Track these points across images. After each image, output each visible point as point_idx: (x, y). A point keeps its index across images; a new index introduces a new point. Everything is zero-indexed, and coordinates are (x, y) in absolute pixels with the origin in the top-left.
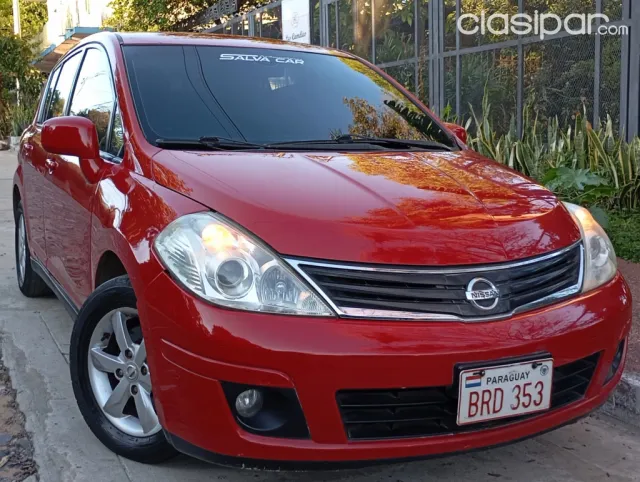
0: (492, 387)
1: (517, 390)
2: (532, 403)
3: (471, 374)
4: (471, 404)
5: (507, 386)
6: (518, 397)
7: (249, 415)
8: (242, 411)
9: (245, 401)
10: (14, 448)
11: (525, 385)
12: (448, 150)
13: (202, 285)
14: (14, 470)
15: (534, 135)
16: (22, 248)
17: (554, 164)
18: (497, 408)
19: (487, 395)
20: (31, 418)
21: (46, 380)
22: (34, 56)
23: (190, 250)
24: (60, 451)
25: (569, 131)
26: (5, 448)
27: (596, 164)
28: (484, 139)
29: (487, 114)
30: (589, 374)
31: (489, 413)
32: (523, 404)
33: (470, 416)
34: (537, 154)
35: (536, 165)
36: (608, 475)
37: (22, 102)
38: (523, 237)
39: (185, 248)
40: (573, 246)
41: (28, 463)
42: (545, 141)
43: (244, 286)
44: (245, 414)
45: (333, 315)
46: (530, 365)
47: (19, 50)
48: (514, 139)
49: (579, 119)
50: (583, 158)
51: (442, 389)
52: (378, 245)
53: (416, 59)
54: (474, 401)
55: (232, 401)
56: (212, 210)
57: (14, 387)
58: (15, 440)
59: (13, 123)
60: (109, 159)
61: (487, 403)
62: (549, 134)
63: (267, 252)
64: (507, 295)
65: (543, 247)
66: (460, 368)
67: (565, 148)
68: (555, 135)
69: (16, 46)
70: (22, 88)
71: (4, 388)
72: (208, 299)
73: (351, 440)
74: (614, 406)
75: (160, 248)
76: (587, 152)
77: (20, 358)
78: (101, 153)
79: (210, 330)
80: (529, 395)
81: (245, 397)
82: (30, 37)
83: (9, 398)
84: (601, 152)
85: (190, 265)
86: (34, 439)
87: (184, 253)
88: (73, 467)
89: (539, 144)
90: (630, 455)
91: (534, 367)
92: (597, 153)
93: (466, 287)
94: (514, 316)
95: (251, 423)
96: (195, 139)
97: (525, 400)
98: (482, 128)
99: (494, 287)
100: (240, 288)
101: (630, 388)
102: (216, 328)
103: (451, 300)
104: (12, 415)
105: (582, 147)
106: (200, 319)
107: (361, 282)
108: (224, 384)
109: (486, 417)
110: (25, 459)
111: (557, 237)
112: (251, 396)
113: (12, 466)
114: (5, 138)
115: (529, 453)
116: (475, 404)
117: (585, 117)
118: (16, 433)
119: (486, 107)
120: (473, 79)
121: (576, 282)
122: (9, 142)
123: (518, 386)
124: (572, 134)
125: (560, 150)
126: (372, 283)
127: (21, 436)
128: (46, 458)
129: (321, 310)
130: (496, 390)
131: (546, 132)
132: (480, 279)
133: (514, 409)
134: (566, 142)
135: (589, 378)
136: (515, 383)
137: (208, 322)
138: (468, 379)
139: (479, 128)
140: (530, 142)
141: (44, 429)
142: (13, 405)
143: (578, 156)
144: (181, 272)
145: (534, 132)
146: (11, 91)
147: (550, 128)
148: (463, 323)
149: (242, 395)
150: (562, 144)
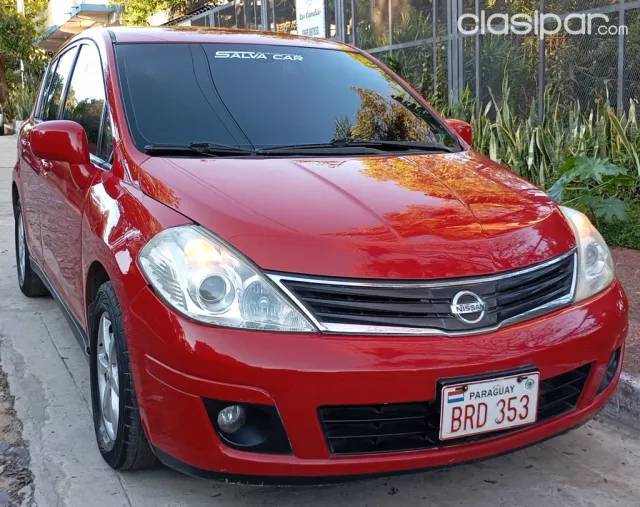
0: (475, 402)
1: (501, 404)
2: (518, 416)
3: (453, 390)
4: (454, 419)
5: (492, 401)
6: (502, 411)
7: (232, 430)
8: (225, 426)
9: (228, 417)
10: (11, 457)
11: (510, 399)
12: (449, 152)
13: (184, 301)
14: (10, 480)
15: (555, 121)
16: (22, 246)
17: (575, 151)
18: (481, 422)
19: (470, 410)
20: (28, 426)
21: (44, 386)
22: (39, 35)
23: (173, 266)
24: (56, 461)
25: (591, 116)
26: (2, 457)
27: (619, 151)
28: (504, 124)
29: (507, 98)
30: (580, 385)
31: (472, 427)
32: (509, 418)
33: (453, 431)
34: (558, 140)
35: (557, 151)
36: (605, 481)
37: (28, 84)
38: (522, 243)
39: (169, 263)
40: (569, 253)
41: (24, 472)
42: (567, 126)
43: (227, 301)
44: (227, 430)
45: (315, 331)
46: (516, 379)
47: (23, 29)
48: (535, 125)
49: (602, 104)
50: (605, 145)
51: (425, 403)
52: (372, 258)
53: (434, 40)
54: (457, 416)
55: (214, 417)
56: (196, 223)
57: (12, 394)
58: (12, 449)
59: (17, 106)
60: (100, 165)
61: (471, 418)
62: (571, 119)
63: (249, 268)
64: (495, 308)
65: (540, 253)
66: (442, 383)
67: (587, 134)
68: (577, 120)
69: (19, 26)
70: (27, 70)
71: (2, 394)
72: (190, 315)
73: (335, 455)
74: (617, 410)
75: (144, 262)
76: (609, 138)
77: (19, 364)
78: (92, 157)
79: (192, 345)
80: (515, 409)
81: (228, 412)
82: (34, 14)
83: (7, 405)
84: (623, 138)
85: (172, 281)
86: (30, 448)
87: (167, 268)
88: (68, 477)
89: (560, 129)
90: (630, 460)
91: (519, 381)
92: (620, 139)
93: (451, 300)
94: (500, 329)
95: (233, 438)
96: (185, 145)
97: (511, 414)
98: (501, 113)
99: (479, 300)
100: (224, 303)
101: (634, 391)
102: (198, 344)
103: (436, 314)
104: (9, 423)
105: (604, 133)
106: (182, 333)
107: (344, 297)
108: (206, 401)
109: (469, 431)
110: (21, 469)
111: (554, 243)
112: (235, 411)
113: (8, 476)
114: (11, 122)
115: (529, 458)
116: (459, 419)
117: (608, 101)
118: (13, 440)
119: (506, 91)
120: (495, 58)
121: (568, 291)
122: (14, 126)
123: (503, 401)
124: (594, 119)
125: (581, 137)
126: (356, 298)
127: (17, 444)
128: (42, 468)
129: (304, 326)
130: (480, 404)
131: (567, 117)
132: (467, 292)
133: (499, 423)
134: (587, 128)
135: (581, 389)
136: (499, 397)
137: (191, 337)
138: (450, 394)
139: (499, 113)
140: (551, 128)
141: (41, 438)
142: (11, 412)
143: (600, 143)
144: (164, 288)
145: (555, 117)
146: (16, 72)
147: (571, 112)
148: (447, 337)
149: (225, 410)
150: (583, 130)
